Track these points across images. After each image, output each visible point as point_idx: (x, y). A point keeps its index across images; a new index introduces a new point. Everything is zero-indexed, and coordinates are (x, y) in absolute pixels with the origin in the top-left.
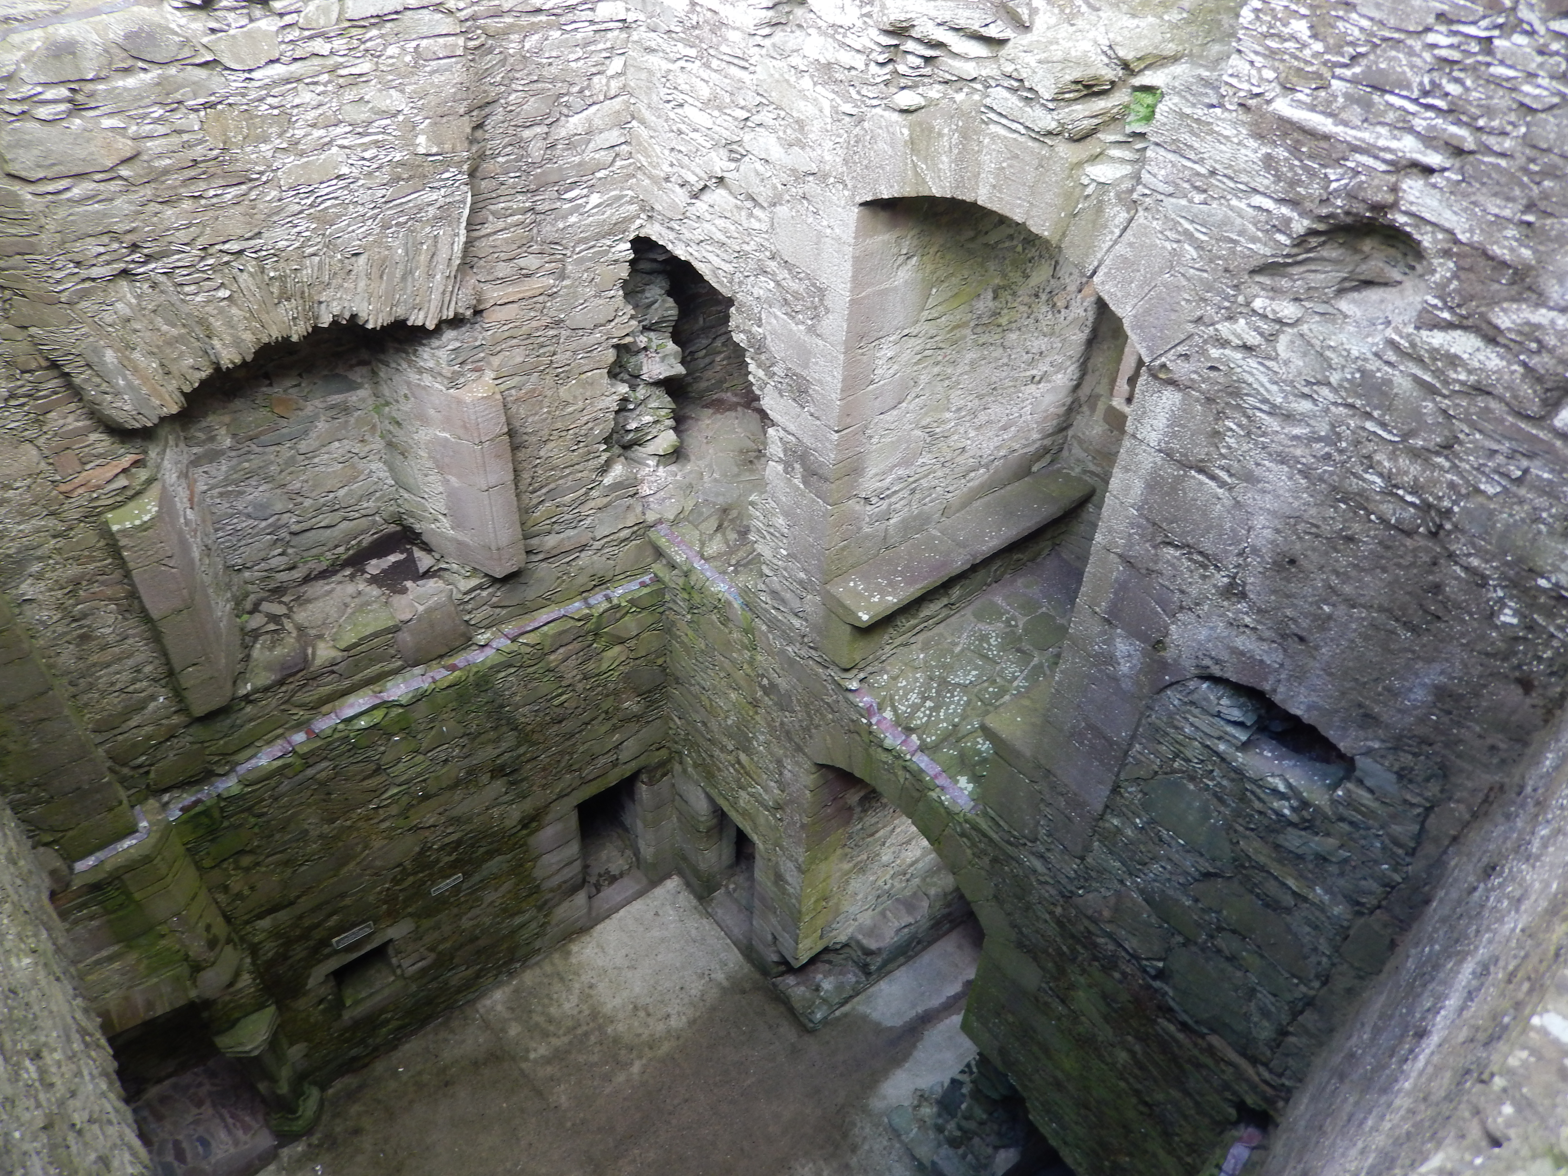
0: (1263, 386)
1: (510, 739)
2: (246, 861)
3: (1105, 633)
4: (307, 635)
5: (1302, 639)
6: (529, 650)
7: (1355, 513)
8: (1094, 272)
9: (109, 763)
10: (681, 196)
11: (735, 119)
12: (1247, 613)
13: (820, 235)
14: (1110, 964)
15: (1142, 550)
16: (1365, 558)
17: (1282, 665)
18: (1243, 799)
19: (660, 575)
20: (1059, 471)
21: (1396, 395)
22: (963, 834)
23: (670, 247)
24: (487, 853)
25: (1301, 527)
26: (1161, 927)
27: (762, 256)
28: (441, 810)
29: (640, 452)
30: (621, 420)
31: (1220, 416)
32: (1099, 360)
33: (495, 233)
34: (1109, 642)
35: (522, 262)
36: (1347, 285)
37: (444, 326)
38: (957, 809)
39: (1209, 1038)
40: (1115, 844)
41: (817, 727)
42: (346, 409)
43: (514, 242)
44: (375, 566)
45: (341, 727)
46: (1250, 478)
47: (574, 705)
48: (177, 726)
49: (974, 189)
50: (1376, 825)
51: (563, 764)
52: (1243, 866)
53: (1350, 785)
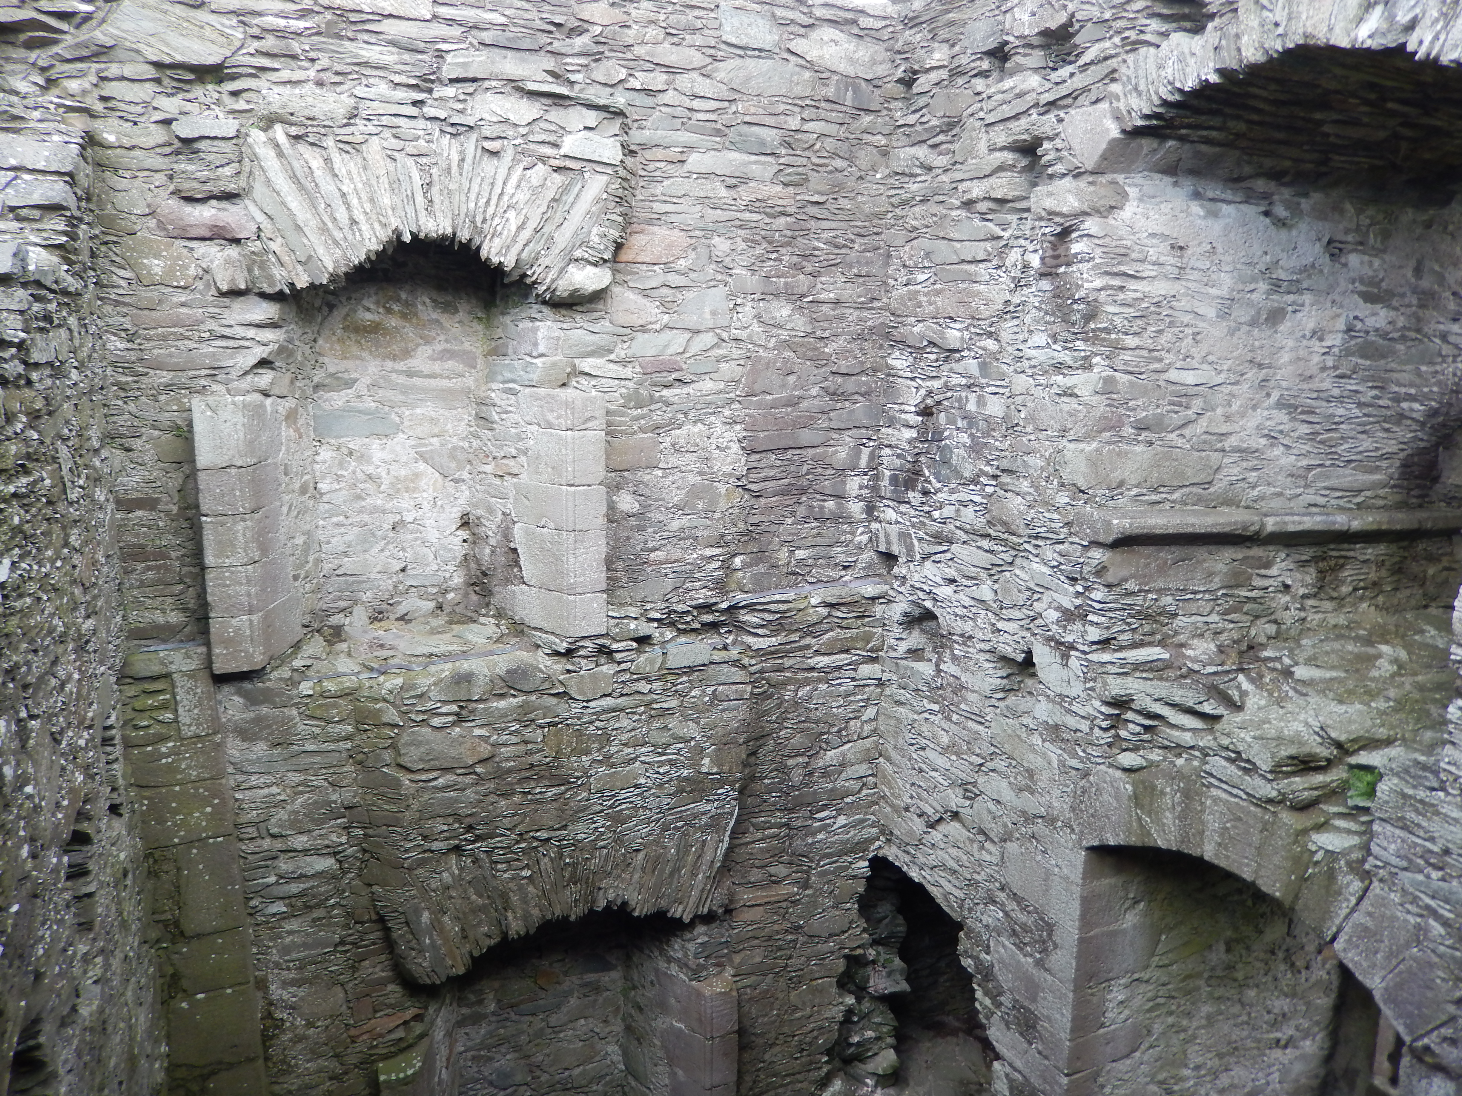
8: (1334, 939)
10: (918, 825)
11: (971, 764)
13: (1048, 873)
23: (905, 869)
27: (991, 887)
29: (860, 1069)
30: (844, 1032)
32: (1351, 1030)
33: (753, 842)
35: (772, 870)
37: (697, 921)
42: (597, 988)
43: (768, 851)
49: (1201, 845)
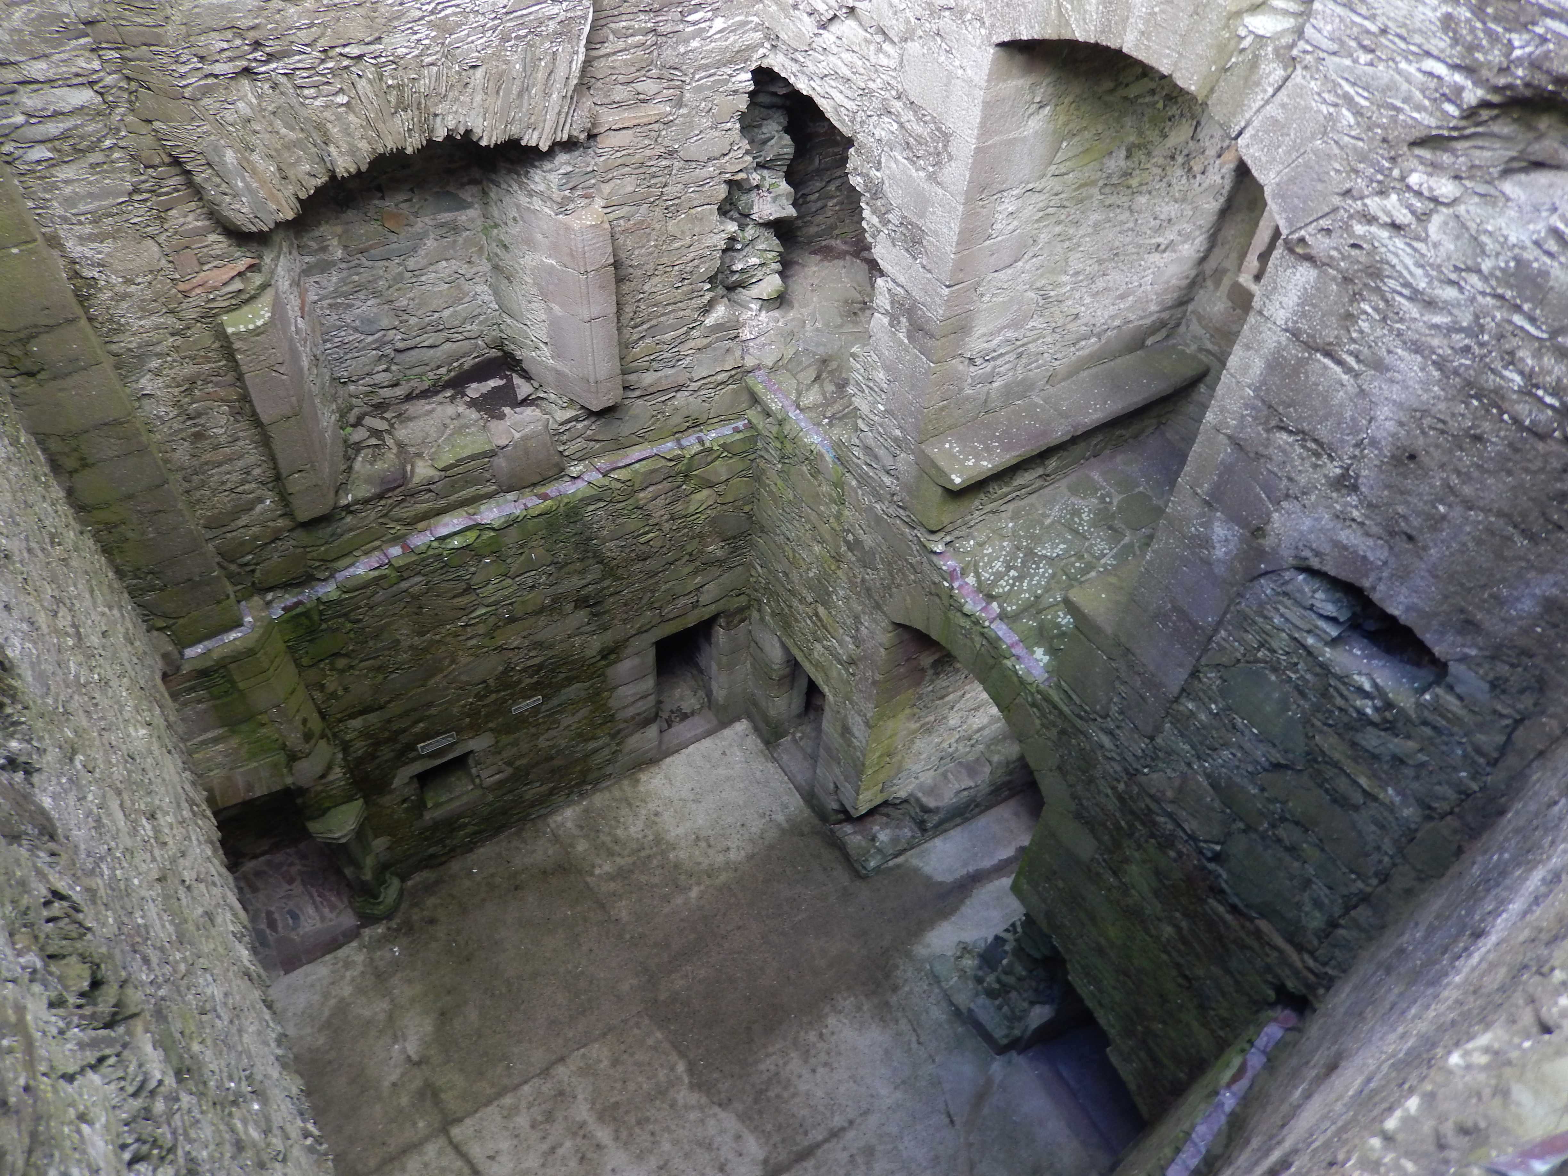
0: (1407, 268)
1: (595, 572)
2: (341, 663)
3: (1203, 515)
4: (407, 452)
5: (1410, 538)
6: (619, 485)
7: (1487, 411)
8: (1240, 134)
9: (219, 559)
10: (808, 25)
12: (1356, 507)
13: (950, 76)
14: (1166, 843)
15: (1254, 432)
16: (1491, 459)
17: (1385, 563)
18: (1324, 694)
19: (754, 421)
20: (1174, 346)
21: (1552, 288)
22: (1034, 704)
23: (792, 80)
24: (566, 679)
25: (1427, 422)
26: (1223, 812)
27: (887, 95)
28: (525, 633)
29: (744, 294)
30: (727, 260)
31: (1356, 297)
32: (1231, 232)
33: (614, 53)
34: (1207, 525)
35: (640, 87)
36: (1515, 165)
37: (557, 148)
38: (1030, 679)
39: (1257, 922)
40: (1187, 728)
41: (898, 586)
42: (455, 229)
43: (632, 64)
44: (475, 390)
45: (435, 544)
46: (1379, 366)
47: (660, 544)
48: (281, 530)
49: (1121, 35)
50: (1461, 733)
51: (644, 601)
52: (1315, 760)
53: (1439, 690)
